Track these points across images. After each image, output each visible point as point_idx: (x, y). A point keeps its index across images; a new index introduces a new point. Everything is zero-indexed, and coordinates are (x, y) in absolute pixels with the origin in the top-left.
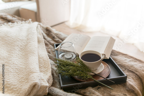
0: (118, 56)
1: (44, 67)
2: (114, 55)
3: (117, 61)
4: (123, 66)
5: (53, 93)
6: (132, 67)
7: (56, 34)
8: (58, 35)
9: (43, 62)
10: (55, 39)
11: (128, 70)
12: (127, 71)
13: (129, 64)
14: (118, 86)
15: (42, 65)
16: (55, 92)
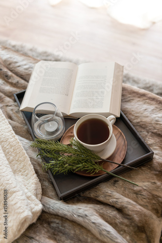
0: (133, 103)
1: (17, 160)
2: (125, 101)
3: (133, 115)
4: (144, 126)
5: (51, 210)
6: (157, 124)
7: (5, 61)
8: (11, 66)
9: (12, 150)
10: (10, 81)
11: (153, 133)
12: (151, 136)
13: (152, 120)
14: (142, 170)
15: (11, 158)
16: (53, 210)
